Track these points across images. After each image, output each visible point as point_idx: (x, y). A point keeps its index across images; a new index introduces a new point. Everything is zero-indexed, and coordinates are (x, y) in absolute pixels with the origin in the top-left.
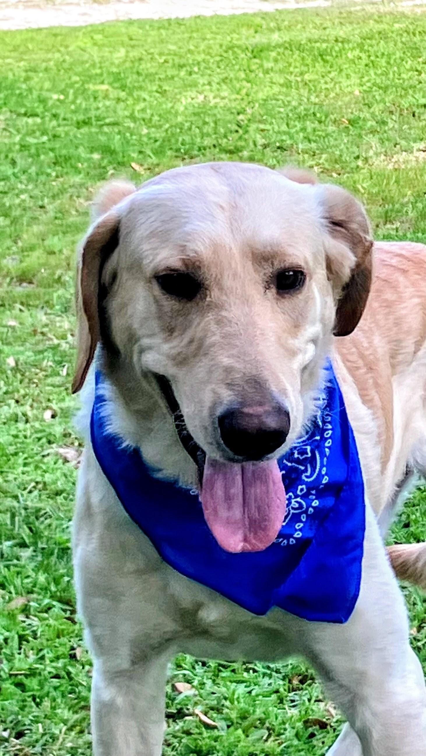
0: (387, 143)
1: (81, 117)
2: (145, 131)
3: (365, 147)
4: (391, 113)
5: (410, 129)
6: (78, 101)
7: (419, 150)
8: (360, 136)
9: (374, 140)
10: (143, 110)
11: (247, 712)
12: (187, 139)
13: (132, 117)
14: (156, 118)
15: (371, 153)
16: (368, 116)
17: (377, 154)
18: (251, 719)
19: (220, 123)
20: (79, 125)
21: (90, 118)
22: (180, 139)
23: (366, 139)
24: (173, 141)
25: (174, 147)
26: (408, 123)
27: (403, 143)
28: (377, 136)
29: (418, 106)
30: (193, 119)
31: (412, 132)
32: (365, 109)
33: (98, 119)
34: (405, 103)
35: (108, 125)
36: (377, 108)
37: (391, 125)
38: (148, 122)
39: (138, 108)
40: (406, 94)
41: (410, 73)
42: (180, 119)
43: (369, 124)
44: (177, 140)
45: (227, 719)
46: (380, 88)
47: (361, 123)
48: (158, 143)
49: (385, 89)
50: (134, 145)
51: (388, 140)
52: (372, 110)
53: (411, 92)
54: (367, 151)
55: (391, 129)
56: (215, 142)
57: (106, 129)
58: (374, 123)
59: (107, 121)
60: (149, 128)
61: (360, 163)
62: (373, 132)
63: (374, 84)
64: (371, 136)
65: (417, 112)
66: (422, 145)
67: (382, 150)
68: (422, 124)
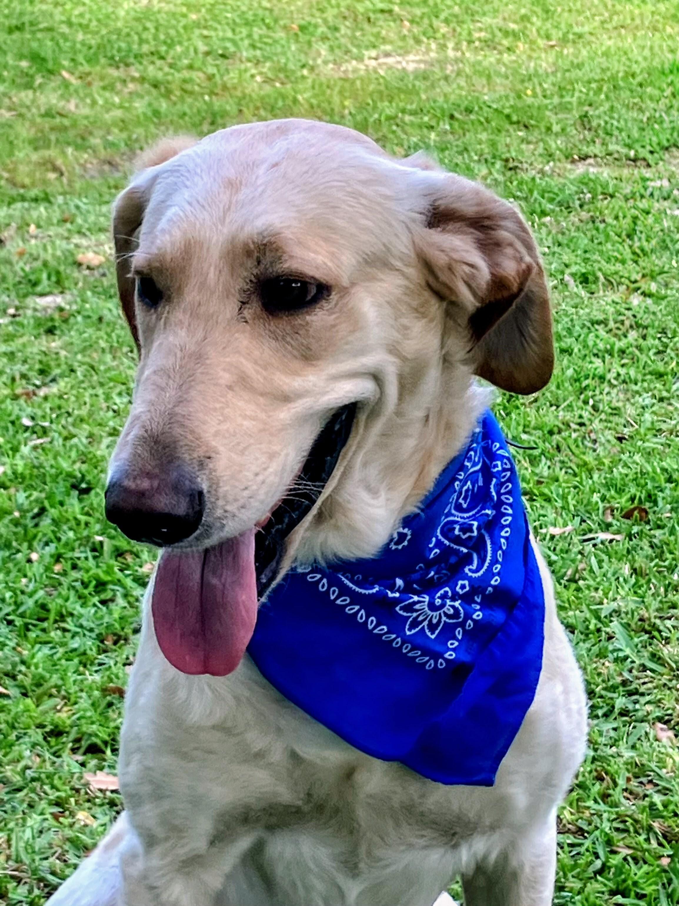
0: (337, 51)
3: (313, 55)
4: (345, 18)
5: (363, 35)
7: (370, 58)
8: (309, 43)
9: (323, 49)
12: (124, 46)
15: (319, 61)
16: (320, 21)
17: (326, 63)
19: (162, 28)
22: (116, 46)
23: (316, 46)
24: (109, 48)
26: (362, 29)
27: (355, 50)
28: (328, 43)
29: (375, 11)
31: (365, 39)
32: (318, 14)
34: (360, 8)
36: (330, 14)
37: (343, 30)
43: (320, 30)
44: (113, 47)
47: (311, 29)
48: (92, 50)
51: (339, 47)
52: (325, 15)
54: (314, 60)
55: (344, 36)
56: (153, 50)
58: (326, 30)
61: (305, 72)
62: (324, 38)
64: (320, 43)
65: (372, 16)
66: (373, 53)
67: (331, 58)
68: (375, 30)
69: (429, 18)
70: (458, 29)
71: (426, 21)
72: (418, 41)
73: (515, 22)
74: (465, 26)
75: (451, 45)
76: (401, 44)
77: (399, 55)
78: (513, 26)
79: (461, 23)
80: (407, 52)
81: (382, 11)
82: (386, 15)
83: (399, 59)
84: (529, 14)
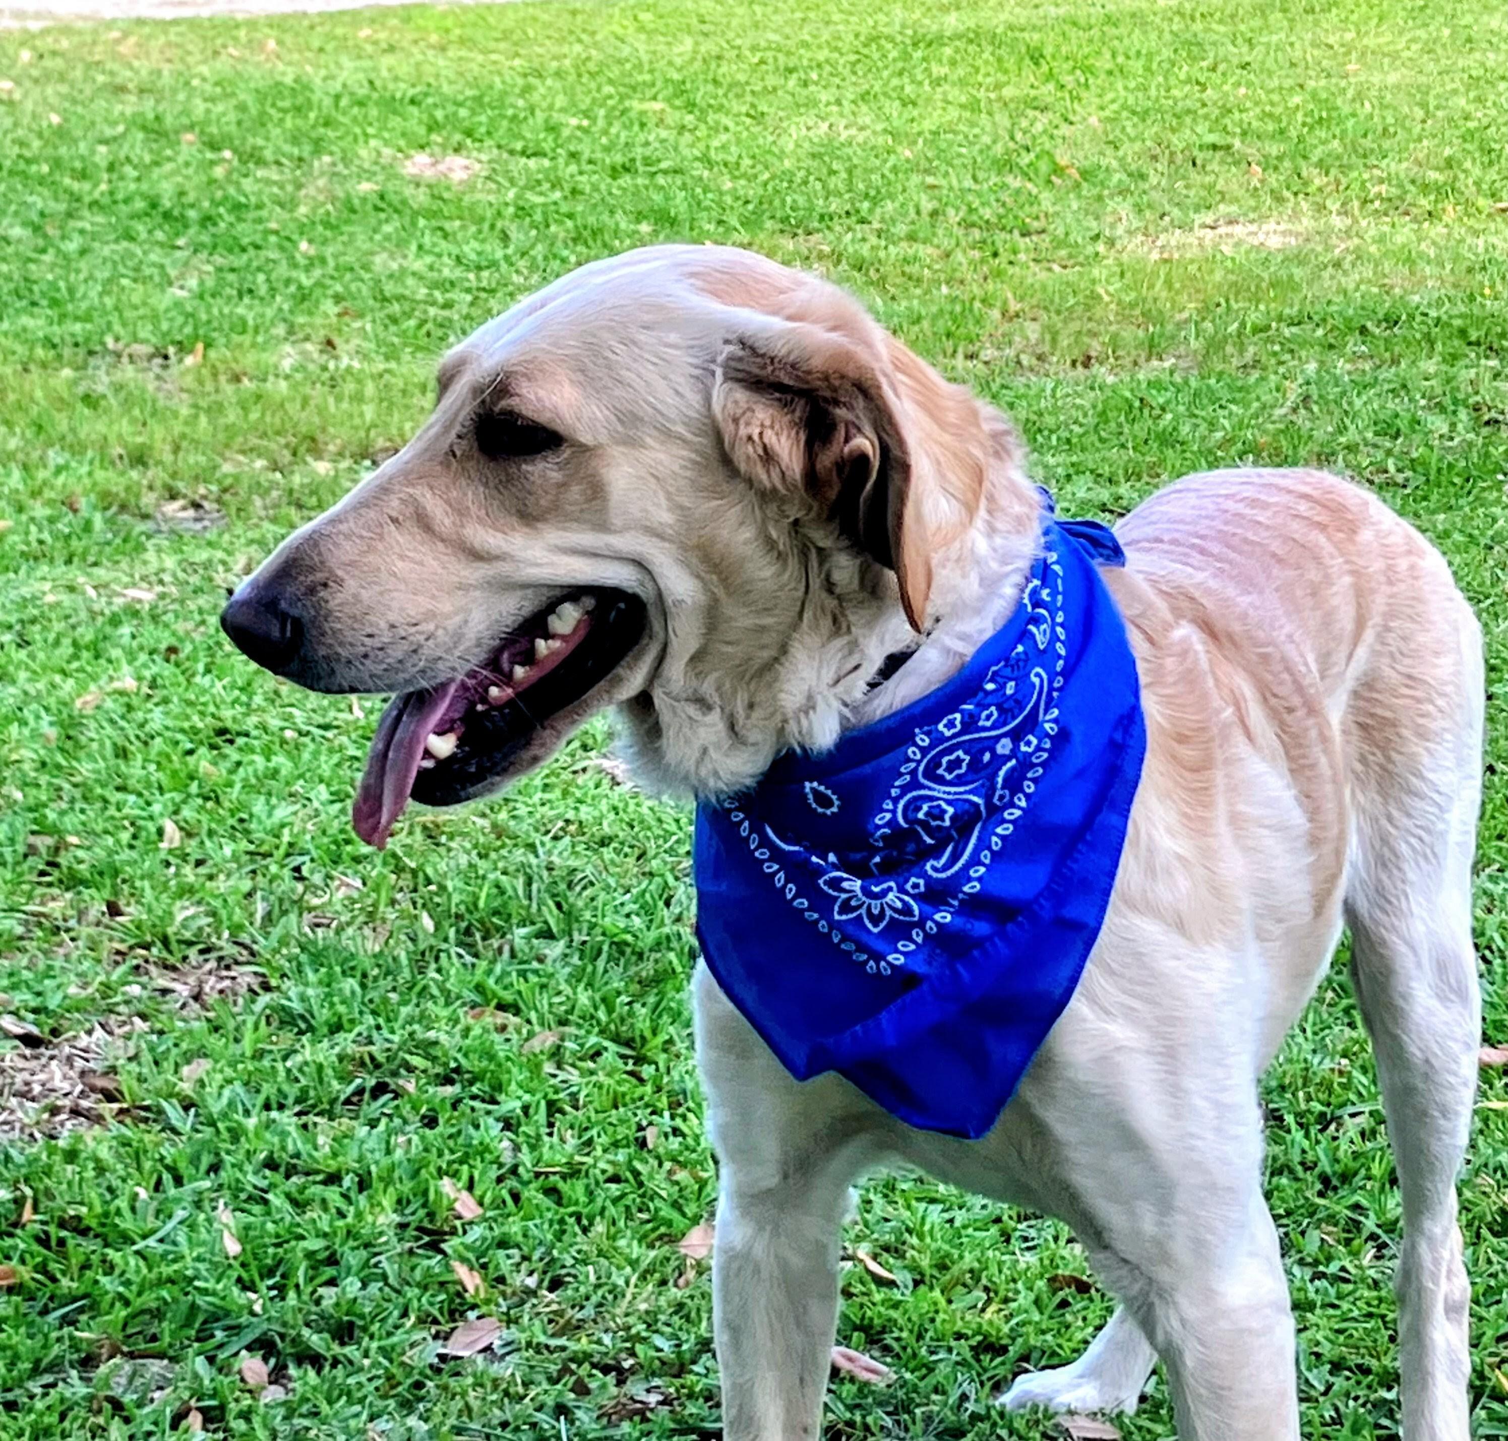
0: (1148, 214)
1: (619, 159)
2: (728, 185)
3: (1110, 219)
4: (1155, 158)
5: (1187, 187)
6: (613, 131)
7: (1204, 226)
8: (1100, 198)
9: (1124, 207)
10: (724, 147)
11: (948, 1255)
12: (801, 201)
13: (706, 160)
14: (747, 162)
15: (1120, 230)
16: (1115, 164)
17: (1130, 232)
18: (955, 1270)
19: (858, 172)
20: (614, 172)
21: (633, 160)
22: (789, 200)
23: (1111, 205)
24: (777, 203)
25: (779, 215)
26: (1184, 178)
27: (1176, 212)
28: (1130, 200)
29: (1201, 147)
30: (809, 162)
31: (1192, 193)
32: (1109, 151)
33: (647, 162)
34: (1177, 142)
35: (665, 172)
36: (1128, 149)
37: (1154, 180)
38: (732, 168)
39: (715, 143)
40: (1180, 124)
41: (1187, 88)
42: (787, 164)
43: (1116, 177)
44: (783, 202)
45: (914, 1268)
46: (1134, 113)
47: (1101, 176)
48: (750, 207)
49: (1144, 116)
50: (708, 209)
51: (1149, 206)
52: (1121, 153)
53: (1188, 120)
54: (1112, 226)
55: (1154, 188)
56: (848, 207)
57: (661, 180)
58: (1124, 177)
59: (664, 165)
60: (734, 178)
61: (1101, 248)
62: (1123, 192)
63: (1124, 107)
64: (1119, 199)
65: (1200, 157)
66: (1208, 218)
67: (1139, 224)
68: (1209, 179)
69: (1293, 159)
70: (1344, 181)
71: (1287, 164)
72: (1279, 199)
73: (1437, 169)
74: (1354, 174)
75: (1333, 205)
76: (1252, 203)
77: (1252, 222)
78: (1433, 176)
79: (1344, 169)
80: (1263, 218)
81: (1215, 147)
82: (1219, 154)
83: (1254, 228)
84: (1459, 155)
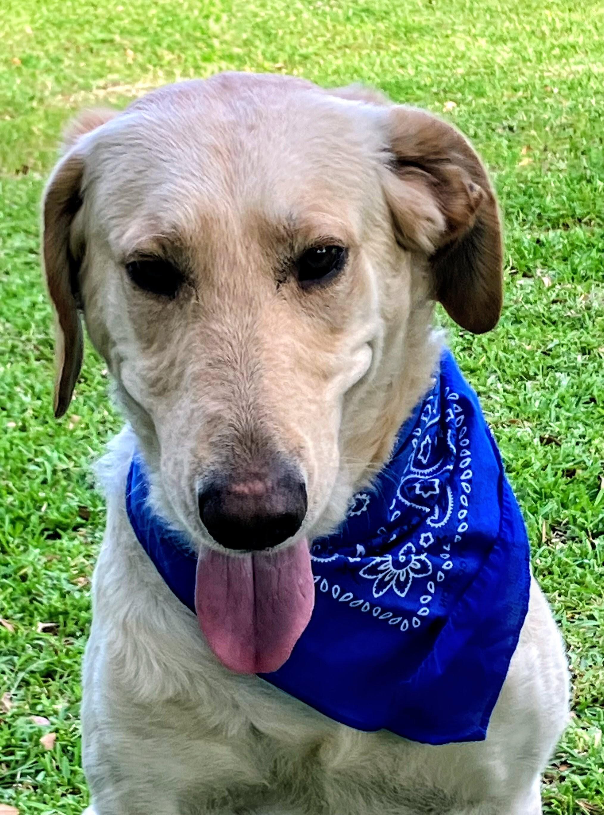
0: (64, 83)
3: (39, 87)
4: (67, 50)
5: (88, 66)
7: (98, 88)
8: (33, 75)
9: (49, 81)
15: (47, 93)
16: (42, 54)
17: (54, 94)
23: (41, 78)
26: (85, 60)
27: (81, 81)
28: (53, 75)
29: (96, 42)
31: (90, 69)
32: (39, 47)
34: (81, 39)
36: (51, 46)
37: (67, 62)
40: (83, 30)
41: (86, 8)
43: (43, 62)
46: (54, 24)
47: (34, 62)
49: (60, 26)
51: (65, 78)
52: (46, 48)
53: (87, 27)
54: (42, 91)
55: (68, 67)
58: (49, 62)
61: (35, 104)
62: (48, 70)
63: (48, 21)
64: (45, 75)
65: (94, 46)
66: (101, 82)
67: (58, 89)
68: (100, 60)
69: (151, 46)
70: (183, 56)
71: (148, 49)
72: (145, 70)
73: (239, 46)
74: (189, 53)
75: (178, 71)
76: (127, 72)
77: (128, 83)
78: (236, 50)
79: (183, 49)
80: (135, 81)
81: (103, 41)
82: (107, 45)
83: (128, 87)
84: (251, 38)
